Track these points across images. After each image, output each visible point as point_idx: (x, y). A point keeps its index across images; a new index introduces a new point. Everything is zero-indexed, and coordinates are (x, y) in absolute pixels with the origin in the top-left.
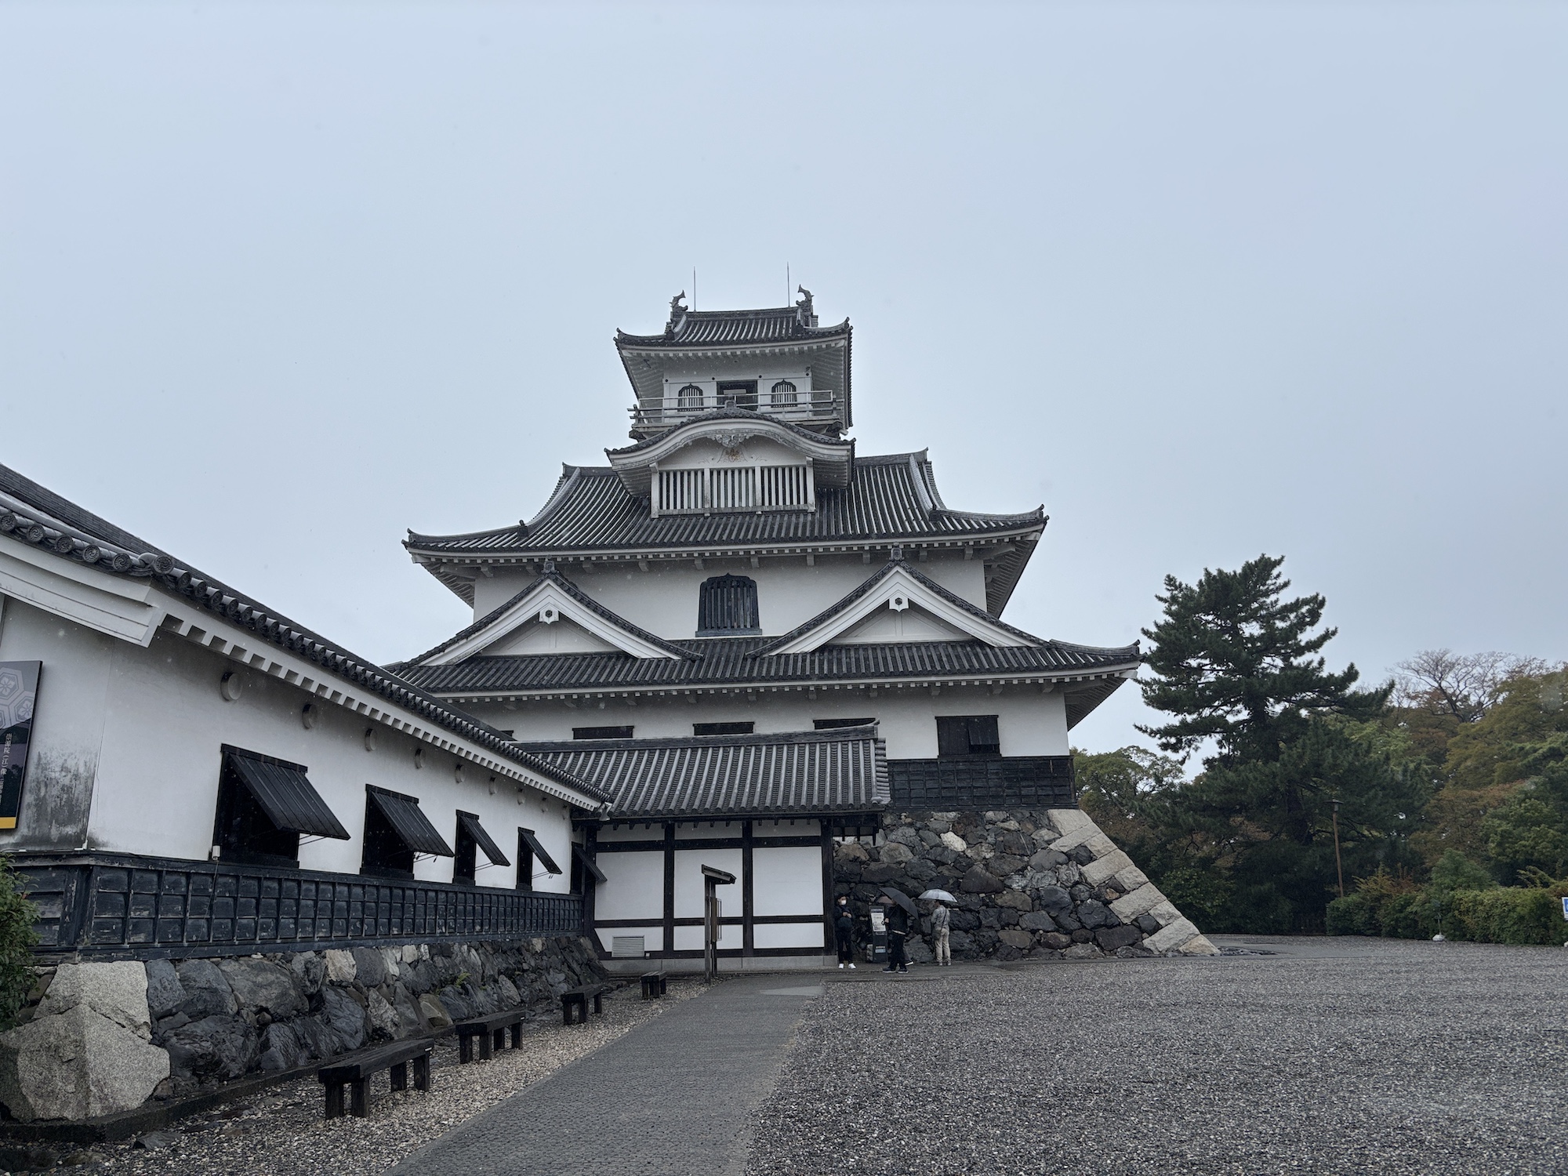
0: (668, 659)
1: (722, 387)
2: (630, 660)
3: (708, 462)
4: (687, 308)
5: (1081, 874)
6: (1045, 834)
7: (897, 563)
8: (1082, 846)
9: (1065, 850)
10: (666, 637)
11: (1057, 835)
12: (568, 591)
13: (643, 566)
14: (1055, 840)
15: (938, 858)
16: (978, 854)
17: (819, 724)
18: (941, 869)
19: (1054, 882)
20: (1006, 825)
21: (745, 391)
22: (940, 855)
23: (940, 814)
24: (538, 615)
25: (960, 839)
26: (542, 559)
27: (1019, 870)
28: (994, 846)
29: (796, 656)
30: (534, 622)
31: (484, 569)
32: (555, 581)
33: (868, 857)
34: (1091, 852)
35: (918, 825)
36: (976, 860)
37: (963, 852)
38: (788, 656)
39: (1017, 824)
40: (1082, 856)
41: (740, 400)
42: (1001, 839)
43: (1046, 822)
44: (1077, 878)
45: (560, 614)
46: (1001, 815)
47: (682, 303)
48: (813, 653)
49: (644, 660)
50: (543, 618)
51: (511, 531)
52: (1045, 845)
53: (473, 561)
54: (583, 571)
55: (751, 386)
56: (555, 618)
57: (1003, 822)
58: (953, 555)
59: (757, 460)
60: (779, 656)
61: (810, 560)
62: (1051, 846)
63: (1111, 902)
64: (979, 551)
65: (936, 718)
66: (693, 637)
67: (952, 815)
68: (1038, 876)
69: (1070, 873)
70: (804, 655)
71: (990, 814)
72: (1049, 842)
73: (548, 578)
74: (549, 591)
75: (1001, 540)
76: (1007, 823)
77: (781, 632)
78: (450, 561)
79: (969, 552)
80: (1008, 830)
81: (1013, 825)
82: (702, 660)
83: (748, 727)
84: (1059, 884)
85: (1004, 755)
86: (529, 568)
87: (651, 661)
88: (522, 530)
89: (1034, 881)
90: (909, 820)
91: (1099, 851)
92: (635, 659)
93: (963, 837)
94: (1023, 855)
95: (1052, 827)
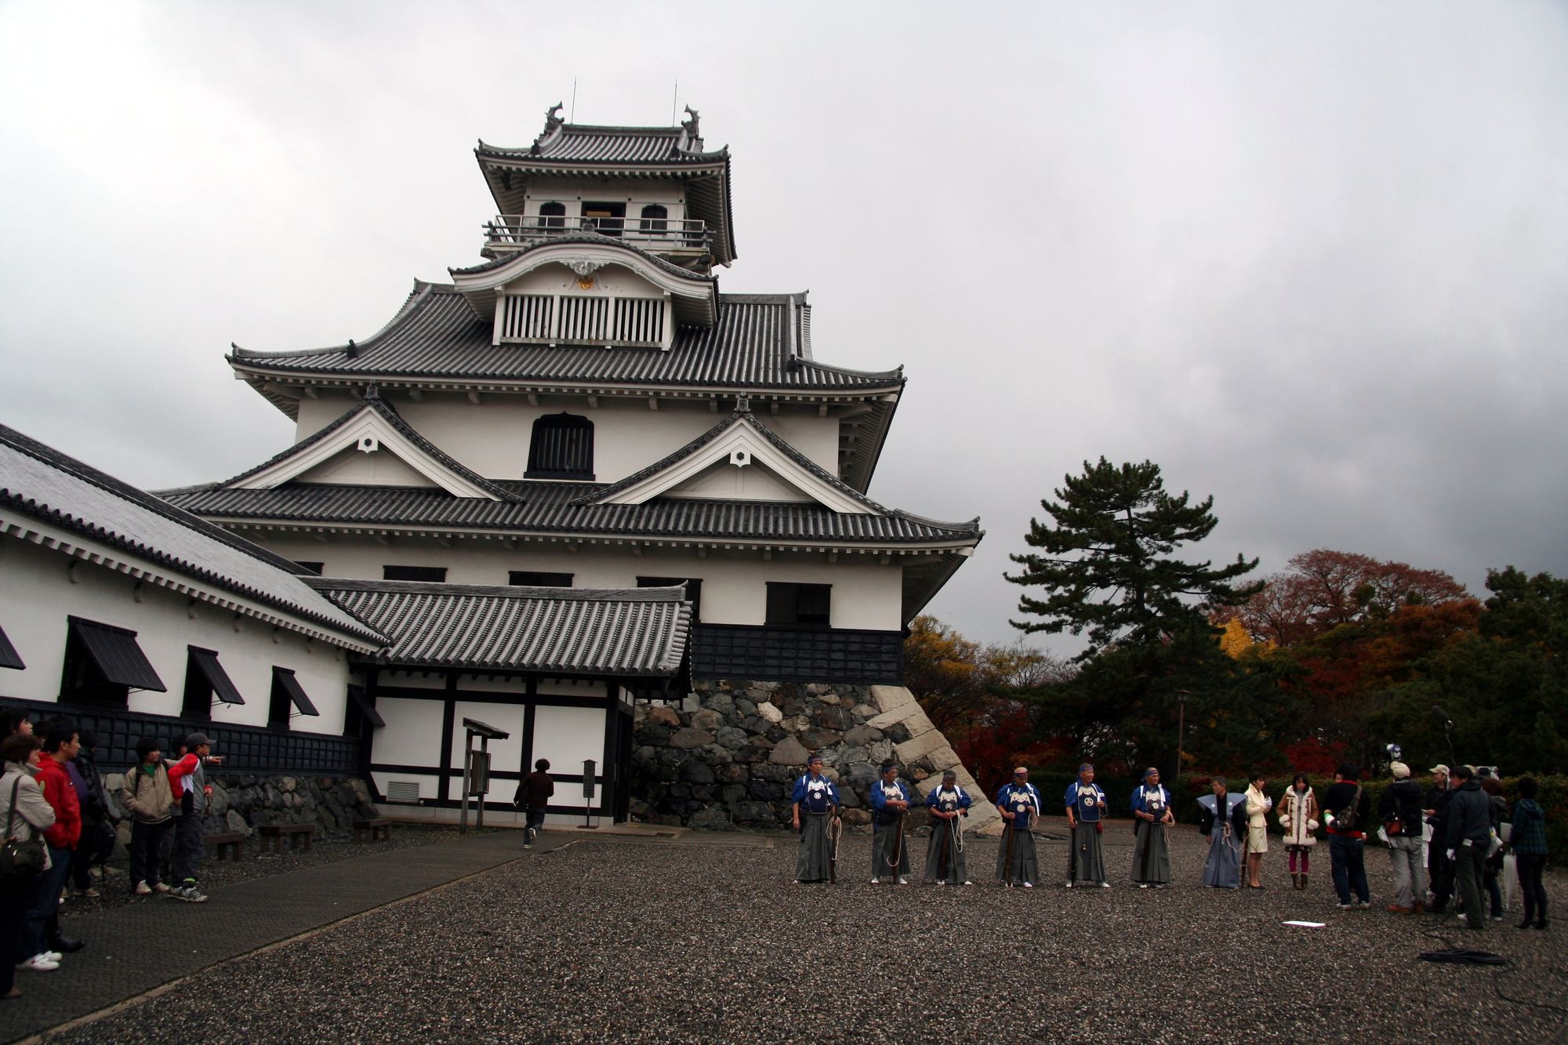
0: (488, 501)
1: (587, 207)
2: (449, 499)
3: (557, 289)
4: (563, 120)
5: (894, 752)
6: (865, 709)
7: (742, 415)
8: (900, 724)
9: (882, 727)
10: (488, 475)
11: (876, 712)
12: (389, 419)
13: (473, 397)
14: (873, 716)
15: (751, 728)
16: (793, 726)
17: (642, 581)
18: (751, 739)
19: (865, 758)
20: (826, 698)
21: (609, 213)
22: (754, 725)
23: (759, 683)
24: (356, 444)
25: (776, 710)
26: (366, 383)
27: (832, 745)
28: (812, 720)
29: (624, 506)
30: (352, 450)
31: (308, 390)
32: (376, 407)
33: (679, 722)
34: (907, 730)
35: (736, 693)
36: (790, 732)
37: (778, 723)
38: (615, 506)
39: (838, 698)
40: (898, 734)
41: (604, 223)
42: (820, 712)
43: (868, 697)
44: (888, 756)
45: (380, 445)
46: (823, 688)
47: (558, 115)
48: (643, 505)
49: (462, 499)
50: (362, 447)
51: (342, 350)
52: (862, 721)
53: (296, 381)
54: (410, 400)
55: (619, 210)
56: (374, 447)
57: (824, 695)
58: (806, 410)
59: (611, 291)
60: (606, 505)
61: (653, 404)
62: (869, 723)
63: (918, 781)
64: (835, 409)
65: (767, 583)
66: (519, 477)
67: (773, 685)
68: (851, 751)
69: (882, 751)
70: (634, 506)
71: (812, 686)
72: (867, 718)
73: (369, 404)
74: (369, 419)
75: (856, 399)
76: (827, 696)
77: (612, 480)
78: (273, 379)
79: (824, 409)
80: (828, 704)
81: (833, 699)
82: (524, 504)
83: (567, 580)
84: (869, 761)
85: (833, 627)
86: (354, 392)
87: (470, 500)
88: (352, 351)
89: (846, 756)
90: (727, 687)
91: (915, 730)
92: (454, 497)
93: (781, 708)
94: (837, 730)
95: (873, 703)
